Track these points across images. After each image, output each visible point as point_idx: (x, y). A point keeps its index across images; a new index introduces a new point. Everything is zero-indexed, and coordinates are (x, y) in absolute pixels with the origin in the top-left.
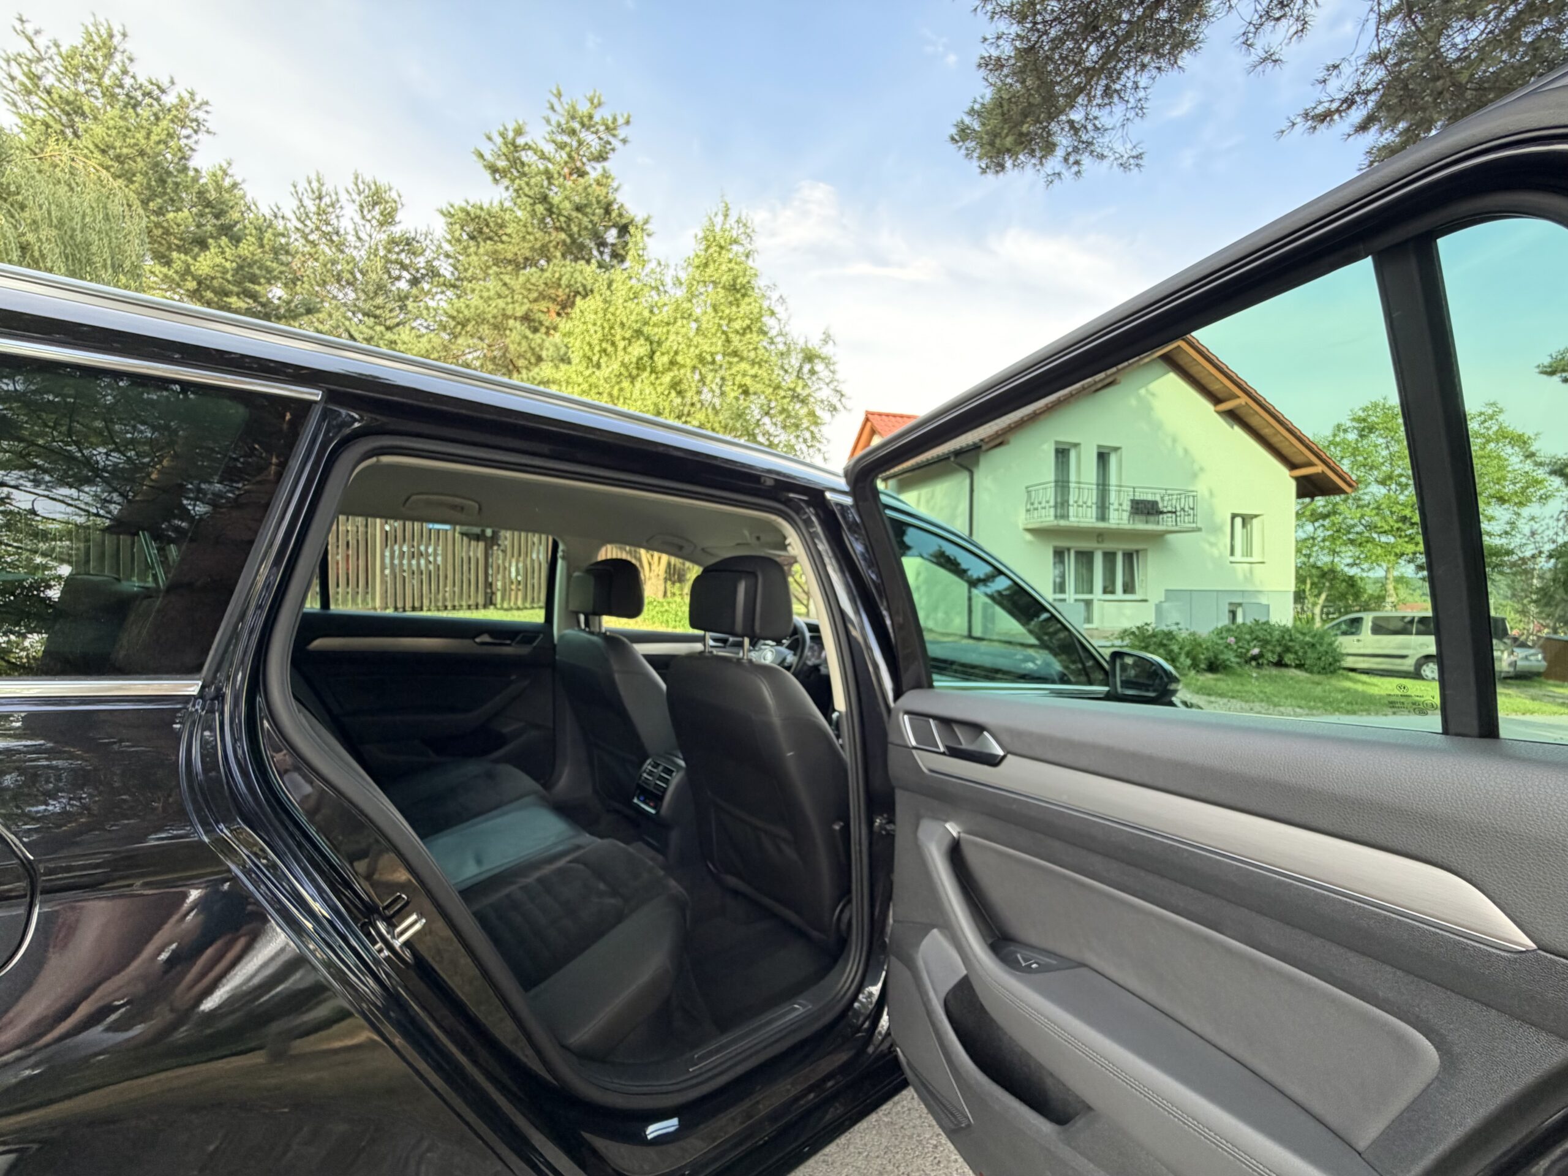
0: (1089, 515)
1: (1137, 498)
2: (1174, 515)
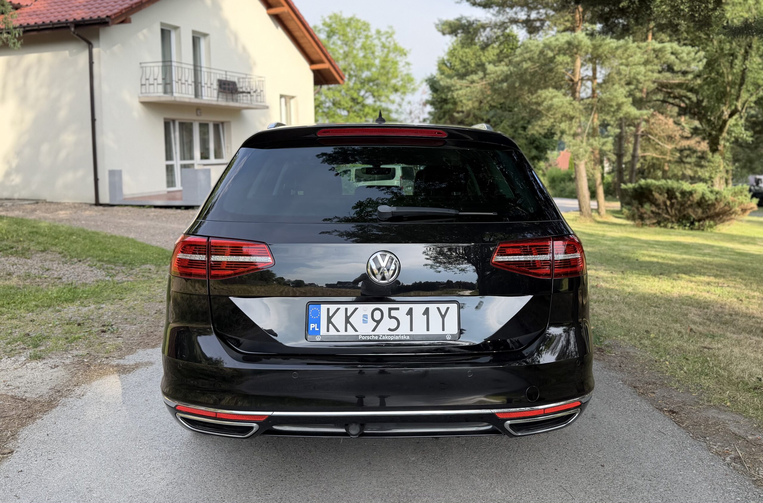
0: (188, 91)
1: (222, 78)
2: (249, 95)
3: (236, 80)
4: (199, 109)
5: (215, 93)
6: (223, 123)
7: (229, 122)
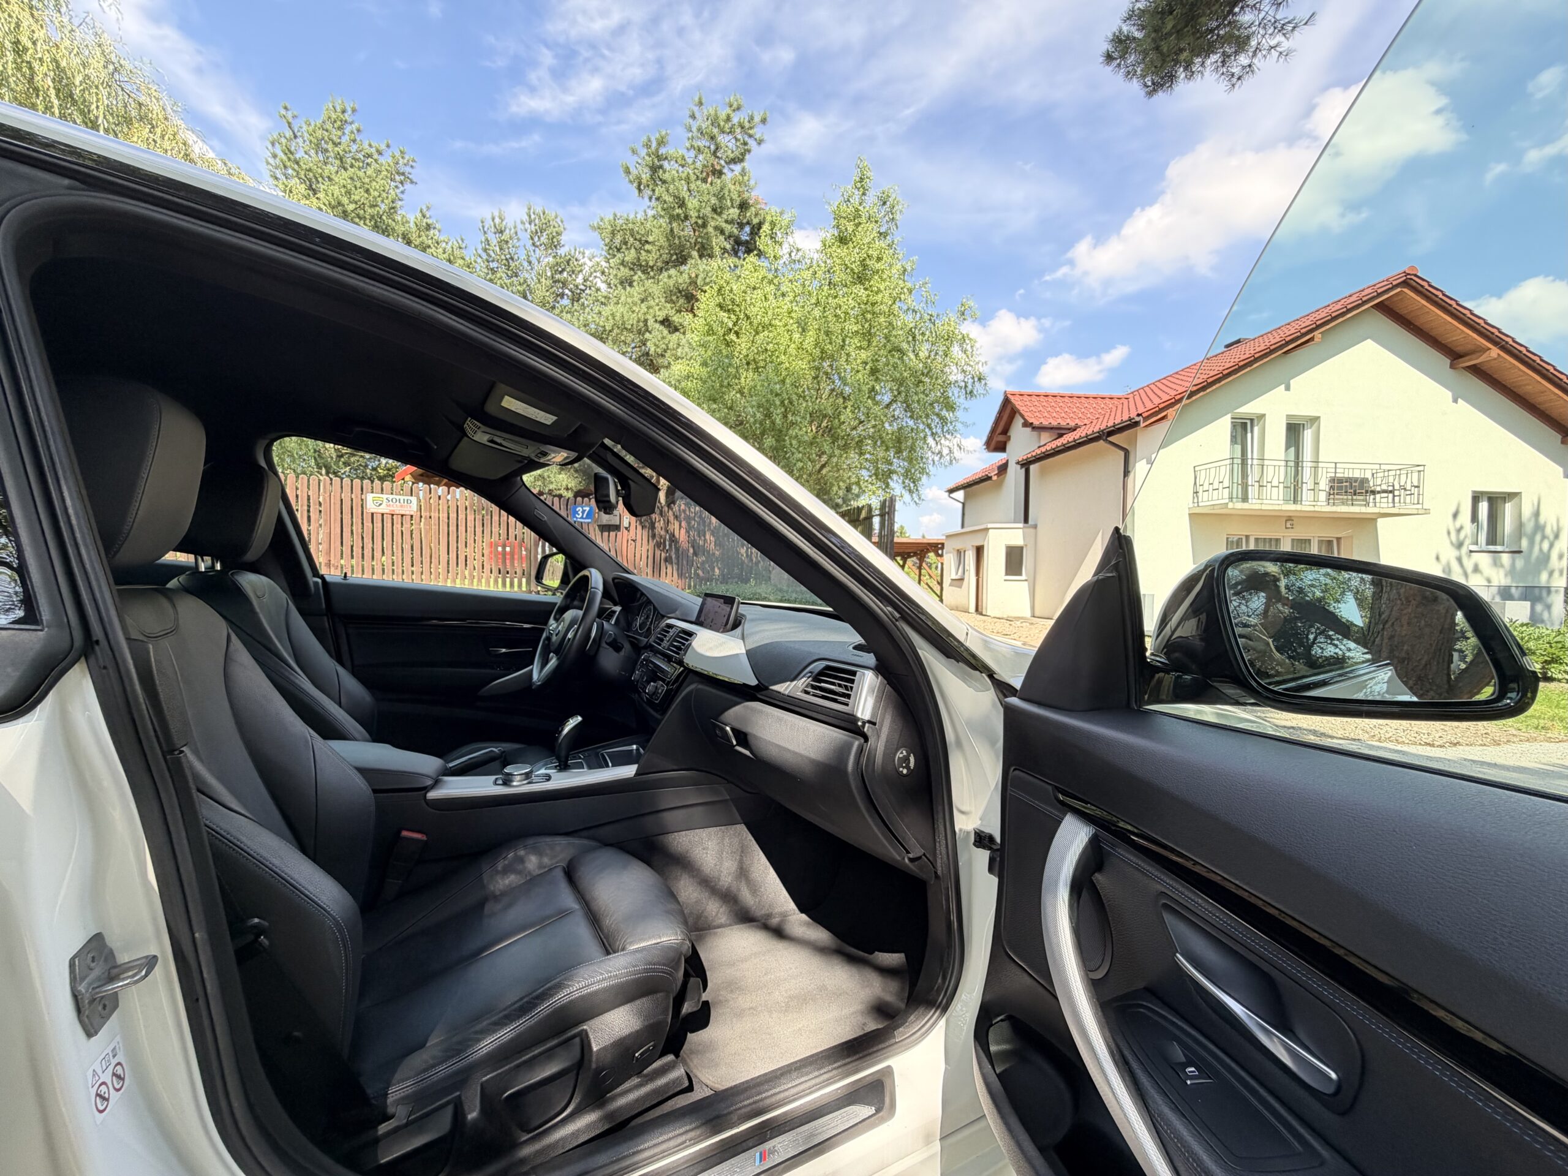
0: (1275, 496)
1: (1338, 475)
2: (1391, 495)
3: (1368, 475)
4: (1289, 520)
5: (1323, 496)
6: (1339, 539)
7: (1352, 537)
